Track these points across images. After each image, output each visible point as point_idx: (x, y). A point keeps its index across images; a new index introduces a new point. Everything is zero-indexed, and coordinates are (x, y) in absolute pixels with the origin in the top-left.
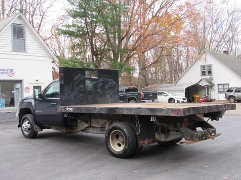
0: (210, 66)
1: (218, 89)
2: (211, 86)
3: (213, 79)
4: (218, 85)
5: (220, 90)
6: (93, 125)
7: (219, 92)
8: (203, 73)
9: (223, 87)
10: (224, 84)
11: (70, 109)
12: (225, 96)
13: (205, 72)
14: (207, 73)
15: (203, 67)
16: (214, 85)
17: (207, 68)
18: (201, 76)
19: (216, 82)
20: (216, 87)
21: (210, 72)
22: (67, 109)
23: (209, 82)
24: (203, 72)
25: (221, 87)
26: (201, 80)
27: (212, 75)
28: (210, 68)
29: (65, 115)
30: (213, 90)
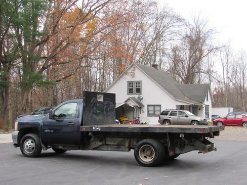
0: (139, 83)
1: (148, 111)
2: (140, 107)
3: (142, 99)
4: (148, 106)
5: (150, 113)
6: (107, 143)
7: (149, 115)
8: (130, 91)
9: (154, 108)
10: (154, 106)
11: (97, 129)
12: (158, 119)
13: (132, 90)
14: (135, 90)
15: (130, 83)
16: (143, 106)
17: (135, 85)
18: (128, 94)
19: (145, 103)
20: (145, 109)
21: (139, 91)
22: (94, 128)
23: (138, 102)
24: (130, 89)
25: (151, 108)
26: (129, 99)
27: (141, 94)
28: (139, 85)
29: (90, 134)
30: (142, 111)
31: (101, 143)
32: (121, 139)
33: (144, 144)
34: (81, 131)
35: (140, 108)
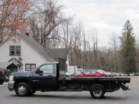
0: (19, 47)
1: (26, 68)
4: (26, 64)
8: (12, 53)
9: (31, 67)
10: (31, 65)
11: (69, 79)
13: (13, 52)
14: (15, 53)
15: (12, 47)
16: (22, 65)
17: (15, 49)
18: (10, 56)
19: (24, 62)
20: (24, 67)
21: (19, 53)
22: (67, 79)
23: (18, 62)
24: (12, 52)
25: (28, 66)
26: (12, 59)
27: (20, 56)
28: (19, 49)
29: (64, 82)
30: (21, 69)
31: (66, 87)
32: (78, 85)
33: (96, 86)
34: (59, 80)
35: (20, 66)
